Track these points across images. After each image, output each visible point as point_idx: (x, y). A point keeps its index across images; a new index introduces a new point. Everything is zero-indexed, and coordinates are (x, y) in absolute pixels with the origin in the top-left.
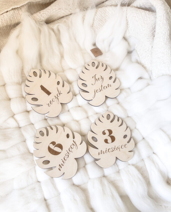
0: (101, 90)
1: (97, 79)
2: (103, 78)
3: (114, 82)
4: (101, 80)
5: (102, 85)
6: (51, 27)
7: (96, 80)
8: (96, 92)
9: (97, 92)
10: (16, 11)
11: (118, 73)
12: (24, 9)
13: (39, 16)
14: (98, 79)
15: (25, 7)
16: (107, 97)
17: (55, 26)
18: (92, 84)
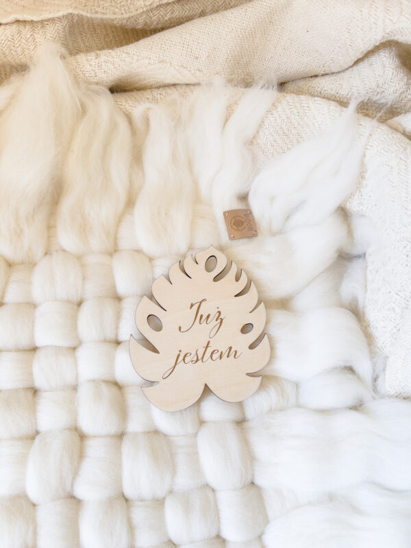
0: (200, 357)
1: (202, 316)
2: (222, 320)
3: (252, 347)
4: (213, 323)
5: (209, 342)
6: (127, 106)
7: (199, 318)
8: (181, 358)
9: (184, 359)
10: (26, 31)
11: (279, 317)
12: (51, 30)
13: (91, 65)
14: (204, 317)
15: (59, 26)
16: (207, 390)
17: (137, 106)
18: (180, 328)
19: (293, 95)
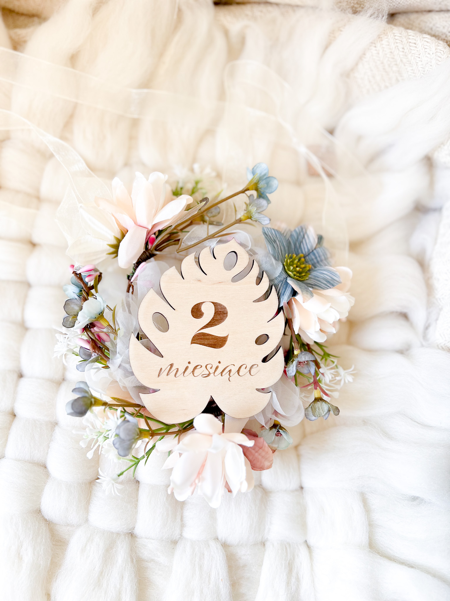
19: (402, 29)
